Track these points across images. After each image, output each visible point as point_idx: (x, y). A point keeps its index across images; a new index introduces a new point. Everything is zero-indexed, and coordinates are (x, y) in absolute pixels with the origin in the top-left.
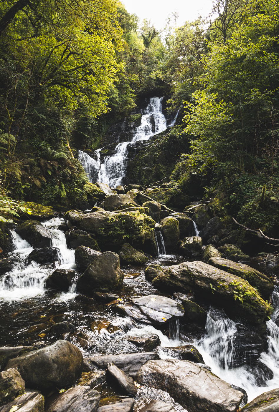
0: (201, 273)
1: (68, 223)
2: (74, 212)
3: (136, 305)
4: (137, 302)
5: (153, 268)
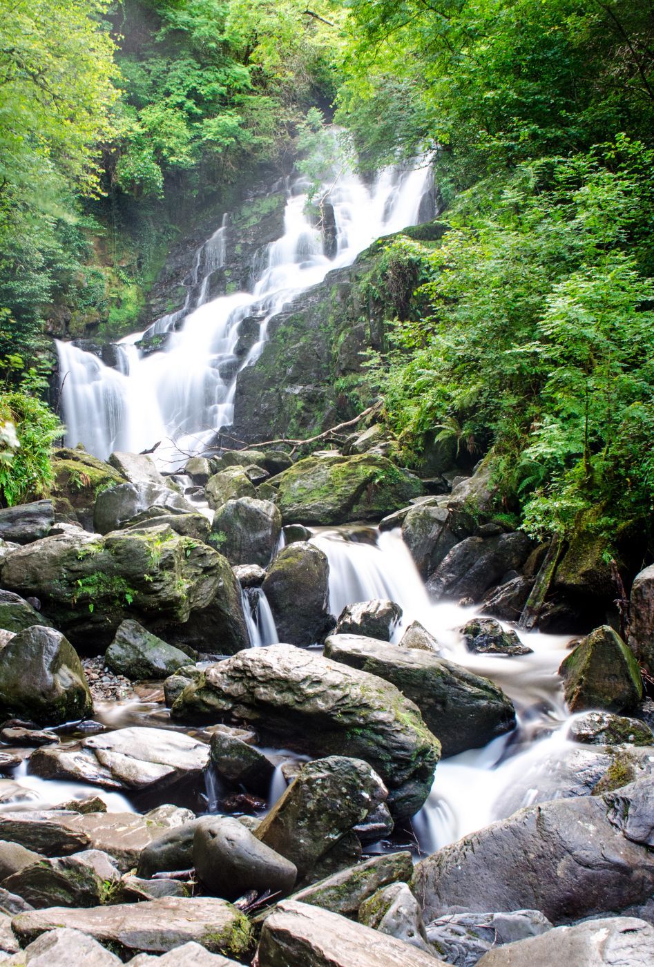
0: (270, 667)
3: (89, 748)
4: (92, 742)
5: (180, 678)
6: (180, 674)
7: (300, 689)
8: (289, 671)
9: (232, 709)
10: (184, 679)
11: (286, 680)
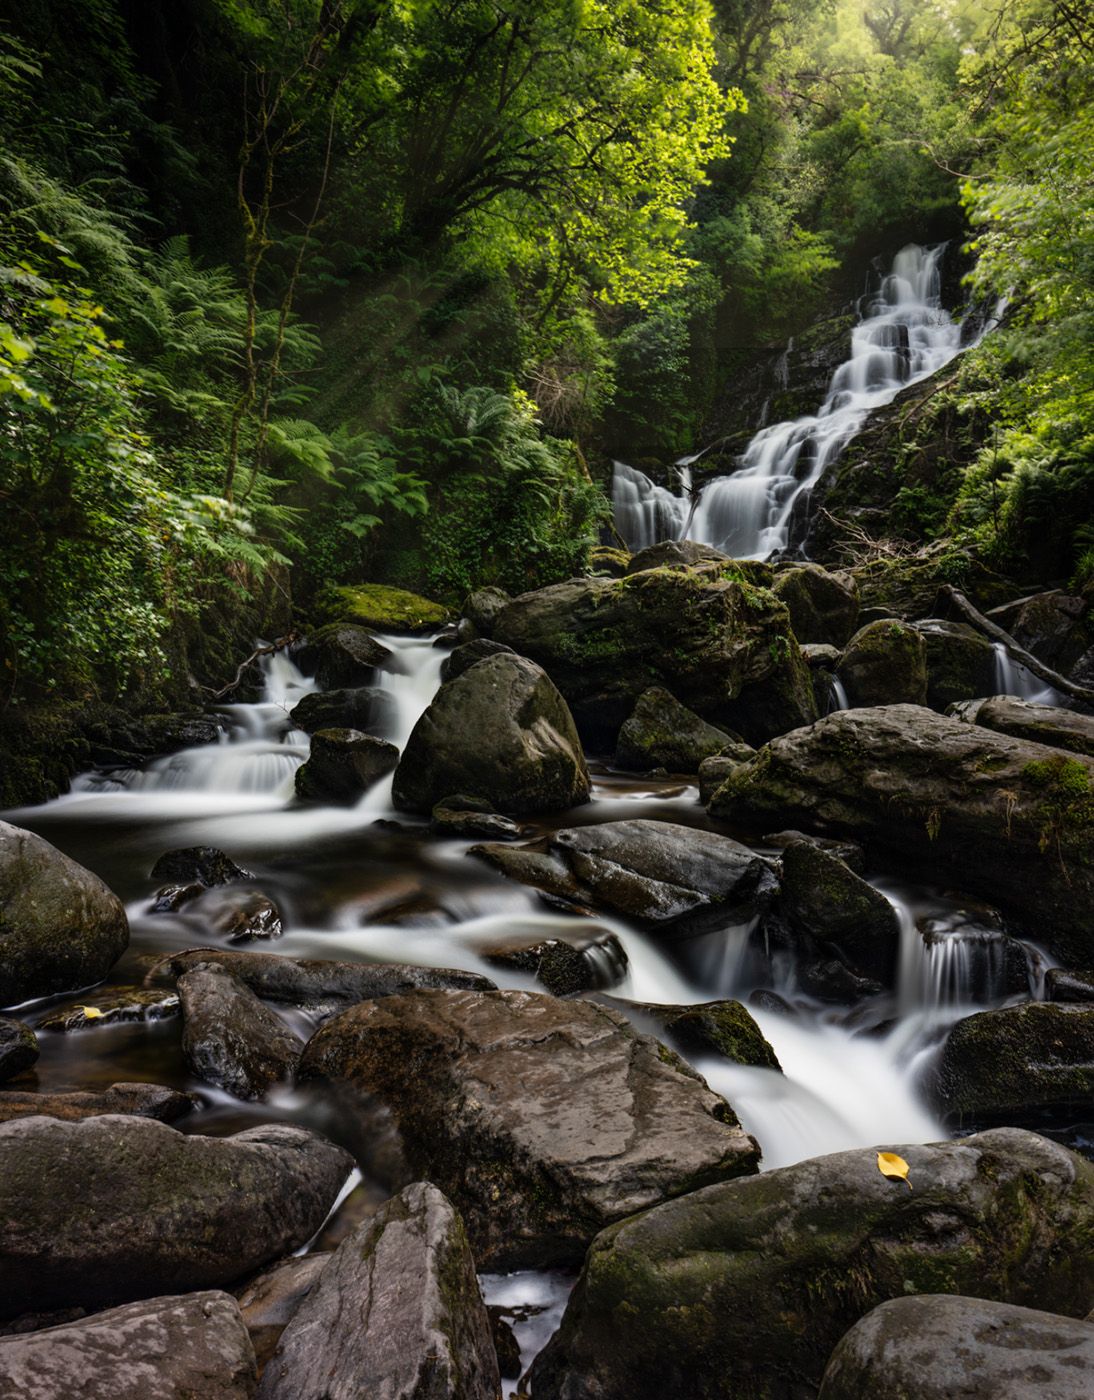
0: (896, 734)
1: (465, 628)
2: (494, 592)
3: (559, 847)
4: (566, 838)
5: (724, 760)
6: (724, 754)
7: (962, 772)
8: (936, 739)
9: (818, 805)
10: (732, 762)
11: (929, 755)
